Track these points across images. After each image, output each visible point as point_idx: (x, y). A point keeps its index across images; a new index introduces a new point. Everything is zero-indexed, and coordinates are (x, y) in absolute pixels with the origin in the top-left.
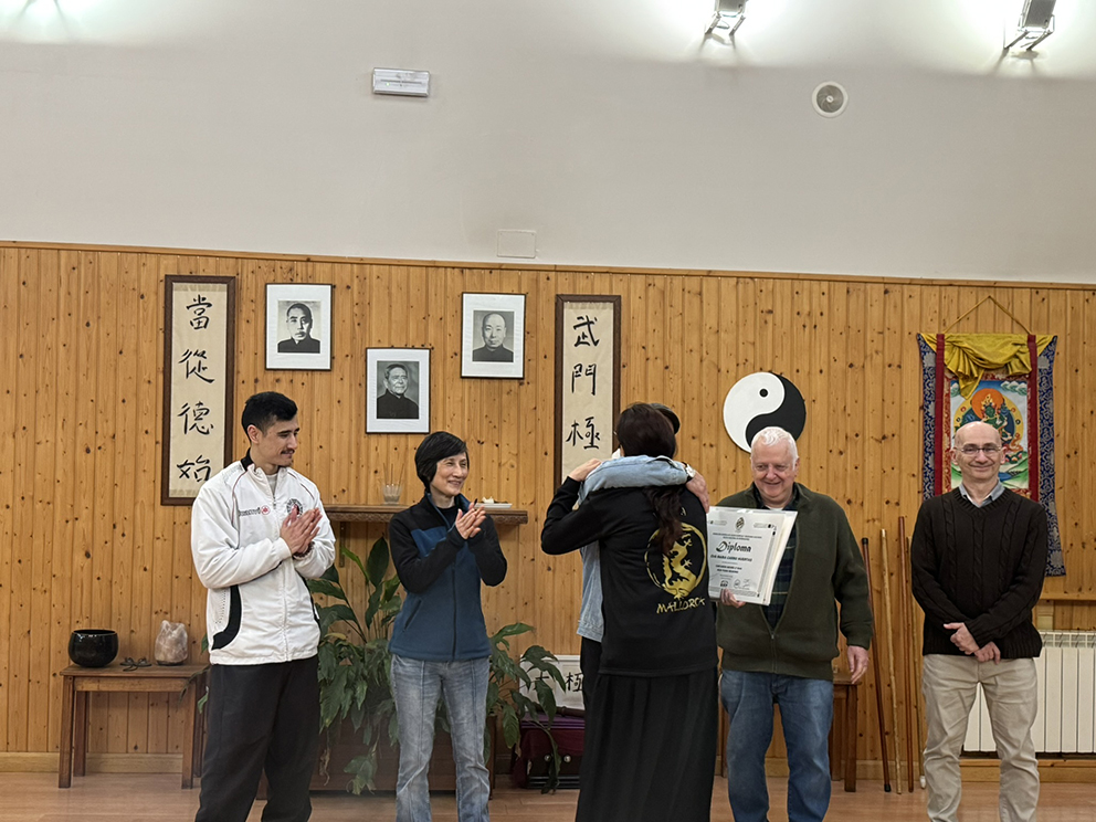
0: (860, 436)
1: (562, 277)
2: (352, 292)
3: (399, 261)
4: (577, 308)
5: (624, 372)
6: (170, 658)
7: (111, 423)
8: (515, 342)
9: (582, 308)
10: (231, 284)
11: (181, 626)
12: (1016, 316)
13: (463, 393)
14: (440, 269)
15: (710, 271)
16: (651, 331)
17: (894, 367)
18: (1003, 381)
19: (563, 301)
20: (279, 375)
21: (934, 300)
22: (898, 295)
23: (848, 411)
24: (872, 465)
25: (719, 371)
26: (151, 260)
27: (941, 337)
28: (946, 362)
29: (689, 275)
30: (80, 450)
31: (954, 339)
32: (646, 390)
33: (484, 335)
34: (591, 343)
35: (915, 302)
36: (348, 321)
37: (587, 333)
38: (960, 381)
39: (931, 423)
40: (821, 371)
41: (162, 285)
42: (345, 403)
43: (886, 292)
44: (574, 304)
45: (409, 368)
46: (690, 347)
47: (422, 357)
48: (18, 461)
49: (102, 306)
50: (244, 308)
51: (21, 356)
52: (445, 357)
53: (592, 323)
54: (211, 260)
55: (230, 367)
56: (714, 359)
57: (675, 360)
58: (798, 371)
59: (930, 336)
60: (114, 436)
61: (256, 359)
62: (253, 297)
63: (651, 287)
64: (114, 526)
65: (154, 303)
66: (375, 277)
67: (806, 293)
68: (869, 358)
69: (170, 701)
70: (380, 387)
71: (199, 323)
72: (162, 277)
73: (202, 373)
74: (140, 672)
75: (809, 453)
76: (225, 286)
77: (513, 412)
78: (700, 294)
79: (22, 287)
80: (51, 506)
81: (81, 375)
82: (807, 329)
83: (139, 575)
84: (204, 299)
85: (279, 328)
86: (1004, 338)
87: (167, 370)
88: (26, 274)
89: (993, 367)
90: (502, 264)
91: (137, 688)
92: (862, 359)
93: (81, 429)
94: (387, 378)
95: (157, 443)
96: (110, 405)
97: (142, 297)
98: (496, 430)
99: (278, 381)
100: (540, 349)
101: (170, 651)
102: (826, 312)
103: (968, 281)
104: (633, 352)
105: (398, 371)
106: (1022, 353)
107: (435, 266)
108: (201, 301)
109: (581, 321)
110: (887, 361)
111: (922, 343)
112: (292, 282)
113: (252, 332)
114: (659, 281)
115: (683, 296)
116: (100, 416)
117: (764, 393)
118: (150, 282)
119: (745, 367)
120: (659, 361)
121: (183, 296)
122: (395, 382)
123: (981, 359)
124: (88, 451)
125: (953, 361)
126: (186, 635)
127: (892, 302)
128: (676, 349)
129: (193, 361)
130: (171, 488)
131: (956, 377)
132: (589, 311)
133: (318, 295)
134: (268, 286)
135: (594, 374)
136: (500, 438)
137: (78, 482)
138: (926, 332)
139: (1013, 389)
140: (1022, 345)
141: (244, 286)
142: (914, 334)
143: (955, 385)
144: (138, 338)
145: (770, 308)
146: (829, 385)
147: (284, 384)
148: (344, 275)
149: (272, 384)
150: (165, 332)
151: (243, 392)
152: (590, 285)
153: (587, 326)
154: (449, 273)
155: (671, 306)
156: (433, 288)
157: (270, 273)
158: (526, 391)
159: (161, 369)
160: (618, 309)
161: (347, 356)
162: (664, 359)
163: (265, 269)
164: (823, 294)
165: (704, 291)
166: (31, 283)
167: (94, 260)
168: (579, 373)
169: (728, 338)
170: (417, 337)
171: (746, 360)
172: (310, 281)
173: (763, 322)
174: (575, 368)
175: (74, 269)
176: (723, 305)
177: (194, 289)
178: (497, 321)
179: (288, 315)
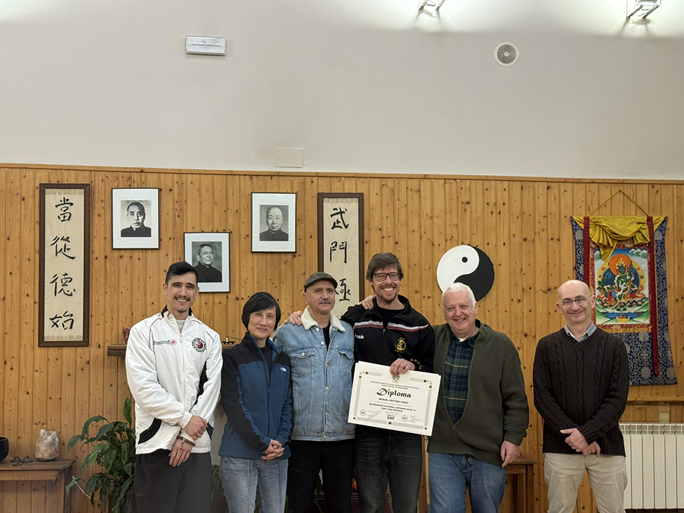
0: (532, 289)
1: (322, 181)
2: (173, 194)
3: (206, 171)
4: (333, 202)
5: (366, 247)
6: (46, 456)
8: (290, 227)
9: (336, 202)
10: (87, 189)
11: (54, 433)
12: (639, 203)
13: (253, 264)
14: (236, 176)
15: (426, 175)
16: (385, 217)
17: (555, 240)
18: (631, 248)
19: (323, 198)
20: (123, 253)
21: (582, 193)
22: (556, 190)
23: (524, 272)
24: (541, 308)
25: (433, 245)
26: (30, 173)
27: (587, 219)
28: (591, 236)
29: (411, 178)
31: (596, 220)
33: (267, 222)
34: (343, 226)
35: (569, 194)
36: (171, 214)
37: (340, 220)
38: (601, 249)
40: (504, 244)
41: (38, 191)
43: (548, 188)
44: (331, 200)
45: (215, 246)
46: (413, 228)
47: (223, 238)
50: (96, 207)
52: (240, 238)
53: (344, 212)
54: (73, 173)
55: (86, 249)
56: (430, 237)
57: (402, 239)
58: (488, 244)
59: (579, 218)
60: (4, 299)
61: (105, 242)
62: (103, 198)
63: (385, 187)
64: (5, 363)
65: (32, 204)
66: (189, 182)
67: (493, 189)
68: (537, 234)
69: (46, 486)
71: (64, 217)
72: (38, 185)
73: (67, 253)
74: (25, 466)
75: (497, 302)
76: (83, 190)
77: (289, 276)
78: (419, 191)
82: (494, 215)
83: (23, 397)
84: (68, 200)
85: (122, 220)
86: (631, 219)
87: (42, 251)
89: (624, 239)
90: (280, 172)
91: (23, 478)
92: (533, 236)
94: (199, 254)
95: (35, 303)
97: (23, 199)
98: (277, 289)
99: (121, 257)
100: (308, 232)
101: (46, 451)
102: (507, 203)
103: (605, 180)
104: (372, 232)
105: (207, 249)
106: (643, 229)
107: (232, 174)
108: (65, 201)
109: (336, 212)
110: (550, 236)
111: (574, 223)
112: (130, 187)
113: (102, 223)
114: (390, 183)
115: (407, 192)
117: (465, 260)
118: (29, 188)
119: (451, 242)
120: (391, 238)
121: (53, 198)
122: (205, 256)
123: (615, 234)
125: (596, 236)
126: (57, 440)
127: (553, 195)
128: (403, 230)
129: (61, 244)
130: (45, 335)
131: (598, 247)
132: (341, 204)
133: (149, 196)
134: (114, 190)
135: (345, 248)
136: (280, 295)
138: (577, 215)
139: (638, 254)
140: (643, 223)
141: (97, 193)
142: (569, 217)
143: (598, 252)
144: (21, 228)
145: (468, 200)
146: (510, 253)
147: (126, 259)
148: (167, 181)
149: (118, 259)
150: (40, 224)
151: (96, 265)
152: (341, 186)
153: (340, 215)
154: (242, 179)
155: (399, 200)
156: (231, 190)
157: (115, 181)
158: (298, 261)
159: (38, 250)
160: (362, 202)
161: (171, 238)
162: (394, 237)
163: (111, 178)
164: (505, 190)
165: (421, 189)
168: (335, 248)
169: (439, 222)
170: (220, 224)
171: (452, 237)
172: (143, 186)
173: (463, 210)
174: (332, 244)
176: (435, 199)
177: (60, 194)
178: (276, 212)
179: (128, 210)
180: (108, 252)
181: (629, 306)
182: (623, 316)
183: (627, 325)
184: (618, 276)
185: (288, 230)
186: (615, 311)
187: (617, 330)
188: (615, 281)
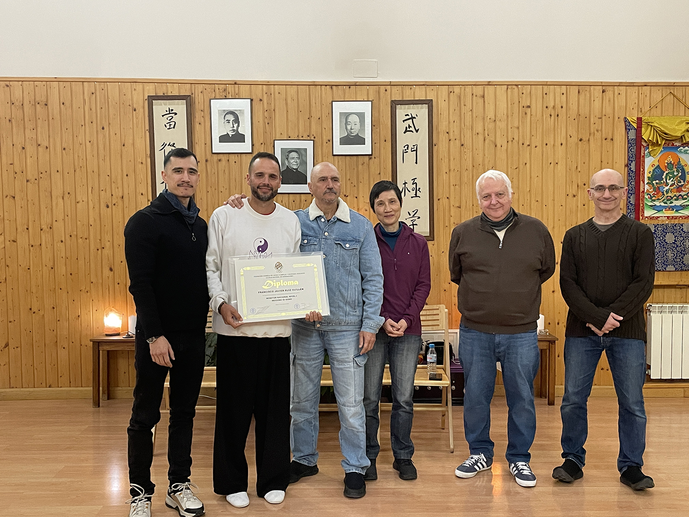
1: (395, 89)
2: (263, 103)
3: (292, 82)
4: (405, 109)
5: (435, 148)
7: (120, 189)
8: (366, 132)
9: (408, 109)
10: (189, 100)
14: (318, 87)
15: (490, 82)
16: (452, 121)
17: (609, 140)
18: (679, 147)
19: (396, 105)
20: (221, 156)
21: (634, 96)
22: (611, 93)
23: (579, 169)
25: (496, 146)
26: (141, 85)
27: (640, 120)
28: (642, 135)
29: (476, 84)
30: (103, 206)
31: (648, 121)
32: (449, 160)
33: (346, 128)
34: (414, 131)
35: (623, 97)
36: (261, 121)
37: (411, 125)
39: (632, 175)
40: (562, 144)
41: (147, 102)
43: (603, 92)
44: (403, 106)
46: (477, 132)
47: (308, 145)
48: (66, 214)
49: (111, 116)
50: (197, 117)
51: (64, 149)
52: (323, 145)
53: (415, 118)
54: (176, 86)
56: (493, 139)
57: (468, 142)
58: (546, 144)
59: (633, 119)
60: (123, 197)
61: (205, 147)
62: (202, 109)
63: (452, 93)
65: (142, 112)
66: (277, 94)
67: (552, 94)
68: (592, 135)
71: (170, 125)
72: (146, 97)
75: (554, 197)
76: (185, 101)
77: (366, 177)
78: (483, 97)
79: (62, 106)
80: (88, 240)
81: (101, 160)
82: (553, 117)
84: (172, 110)
85: (220, 128)
86: (679, 119)
87: (152, 156)
88: (64, 98)
89: (674, 138)
90: (357, 82)
92: (588, 136)
93: (102, 193)
94: (287, 159)
96: (119, 177)
97: (135, 110)
98: (355, 188)
99: (220, 160)
100: (382, 136)
102: (564, 106)
103: (655, 83)
104: (440, 136)
105: (294, 155)
107: (315, 85)
108: (170, 111)
109: (408, 117)
110: (604, 136)
111: (627, 124)
112: (226, 98)
113: (203, 130)
114: (457, 89)
115: (472, 98)
116: (113, 184)
118: (139, 98)
119: (512, 144)
120: (457, 141)
121: (160, 108)
122: (292, 161)
123: (665, 134)
124: (108, 207)
125: (646, 134)
127: (608, 98)
128: (468, 134)
131: (648, 144)
132: (412, 110)
133: (242, 106)
134: (212, 100)
135: (416, 151)
136: (358, 194)
137: (103, 226)
138: (629, 116)
139: (686, 152)
141: (197, 102)
142: (622, 117)
144: (134, 136)
145: (529, 105)
146: (567, 154)
147: (224, 163)
148: (258, 92)
149: (217, 163)
150: (149, 132)
152: (413, 93)
153: (411, 120)
154: (323, 89)
155: (465, 105)
156: (314, 99)
157: (212, 92)
158: (374, 163)
159: (149, 155)
160: (431, 108)
161: (262, 144)
162: (461, 140)
163: (209, 90)
164: (563, 94)
165: (486, 95)
166: (67, 103)
167: (105, 87)
168: (407, 150)
169: (501, 125)
170: (305, 130)
171: (513, 139)
172: (237, 97)
173: (524, 113)
174: (404, 147)
175: (93, 94)
176: (498, 103)
177: (165, 104)
178: (354, 119)
179: (224, 119)
180: (209, 156)
181: (675, 200)
182: (669, 208)
183: (673, 217)
184: (667, 172)
185: (365, 136)
186: (663, 204)
187: (663, 221)
188: (663, 177)
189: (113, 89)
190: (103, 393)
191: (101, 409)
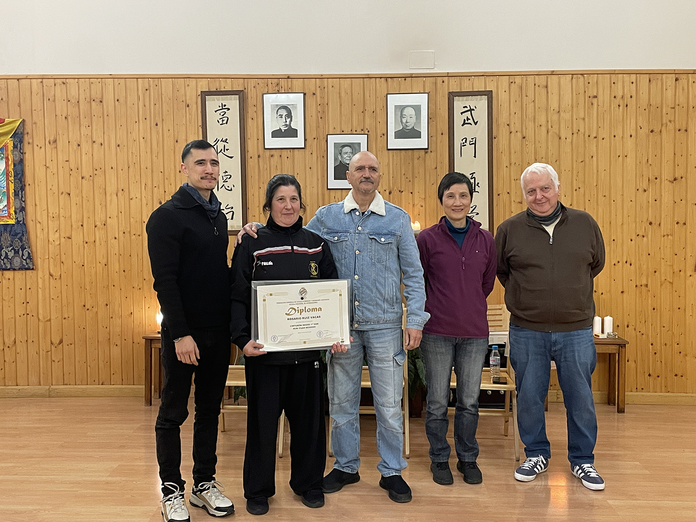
0: (658, 179)
1: (452, 80)
2: (316, 98)
3: (346, 75)
4: (463, 101)
5: (495, 141)
7: (173, 185)
8: (422, 125)
9: (466, 100)
10: (241, 95)
13: (389, 160)
14: (372, 79)
15: (553, 71)
16: (512, 113)
17: (683, 131)
19: (453, 97)
20: (273, 152)
22: (685, 82)
23: (650, 162)
24: (667, 198)
25: (560, 138)
26: (193, 83)
29: (538, 74)
30: (156, 203)
32: (510, 153)
33: (402, 122)
34: (473, 123)
36: (314, 116)
37: (470, 117)
40: (631, 136)
41: (200, 98)
42: (314, 169)
43: (677, 80)
44: (461, 98)
46: (540, 123)
47: (362, 139)
48: (120, 210)
49: (164, 112)
50: (250, 112)
51: (119, 146)
52: (377, 138)
53: (473, 109)
54: (229, 81)
55: (243, 149)
56: (557, 131)
57: (530, 134)
58: (615, 136)
61: (258, 143)
62: (255, 104)
63: (513, 84)
65: (196, 109)
66: (330, 86)
67: (620, 84)
68: (664, 126)
70: (336, 159)
71: (223, 121)
72: (199, 93)
73: (227, 153)
75: (623, 192)
76: (238, 96)
77: (422, 170)
78: (547, 87)
79: (117, 102)
80: (141, 237)
81: (154, 156)
82: (621, 108)
84: (225, 105)
85: (272, 123)
88: (118, 94)
90: (412, 74)
92: (660, 127)
93: (156, 189)
94: (340, 154)
96: (172, 175)
97: (188, 106)
98: (411, 183)
99: (272, 156)
100: (439, 129)
102: (634, 95)
104: (500, 129)
105: (347, 149)
107: (369, 77)
108: (223, 106)
109: (466, 109)
110: (678, 127)
112: (278, 92)
113: (255, 126)
114: (518, 80)
115: (535, 88)
116: (166, 181)
118: (192, 96)
119: (577, 135)
120: (518, 133)
121: (213, 104)
122: (345, 156)
127: (681, 86)
128: (531, 125)
129: (221, 145)
132: (471, 102)
133: (295, 100)
134: (264, 95)
135: (475, 144)
136: (413, 188)
141: (250, 98)
144: (187, 132)
145: (595, 95)
146: (637, 145)
147: (276, 158)
148: (311, 86)
149: (270, 159)
150: (202, 128)
151: (251, 163)
152: (471, 85)
153: (470, 112)
154: (378, 82)
155: (527, 96)
156: (368, 92)
157: (265, 87)
158: (430, 157)
160: (490, 99)
162: (522, 132)
163: (262, 85)
164: (632, 83)
165: (549, 85)
166: (122, 100)
167: (158, 83)
168: (465, 144)
169: (566, 116)
170: (358, 124)
171: (579, 130)
172: (290, 91)
173: (590, 104)
174: (462, 140)
175: (147, 90)
176: (562, 93)
177: (218, 100)
178: (410, 112)
179: (277, 114)
189: (167, 85)
190: (155, 391)
191: (153, 407)
